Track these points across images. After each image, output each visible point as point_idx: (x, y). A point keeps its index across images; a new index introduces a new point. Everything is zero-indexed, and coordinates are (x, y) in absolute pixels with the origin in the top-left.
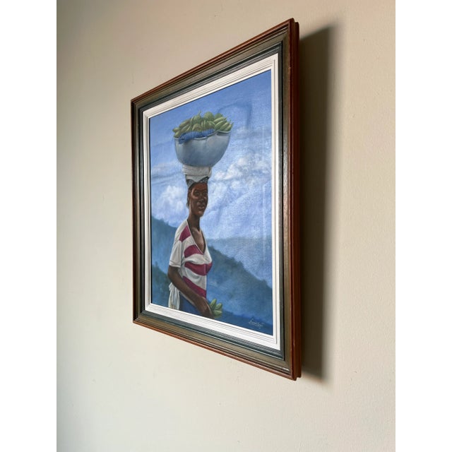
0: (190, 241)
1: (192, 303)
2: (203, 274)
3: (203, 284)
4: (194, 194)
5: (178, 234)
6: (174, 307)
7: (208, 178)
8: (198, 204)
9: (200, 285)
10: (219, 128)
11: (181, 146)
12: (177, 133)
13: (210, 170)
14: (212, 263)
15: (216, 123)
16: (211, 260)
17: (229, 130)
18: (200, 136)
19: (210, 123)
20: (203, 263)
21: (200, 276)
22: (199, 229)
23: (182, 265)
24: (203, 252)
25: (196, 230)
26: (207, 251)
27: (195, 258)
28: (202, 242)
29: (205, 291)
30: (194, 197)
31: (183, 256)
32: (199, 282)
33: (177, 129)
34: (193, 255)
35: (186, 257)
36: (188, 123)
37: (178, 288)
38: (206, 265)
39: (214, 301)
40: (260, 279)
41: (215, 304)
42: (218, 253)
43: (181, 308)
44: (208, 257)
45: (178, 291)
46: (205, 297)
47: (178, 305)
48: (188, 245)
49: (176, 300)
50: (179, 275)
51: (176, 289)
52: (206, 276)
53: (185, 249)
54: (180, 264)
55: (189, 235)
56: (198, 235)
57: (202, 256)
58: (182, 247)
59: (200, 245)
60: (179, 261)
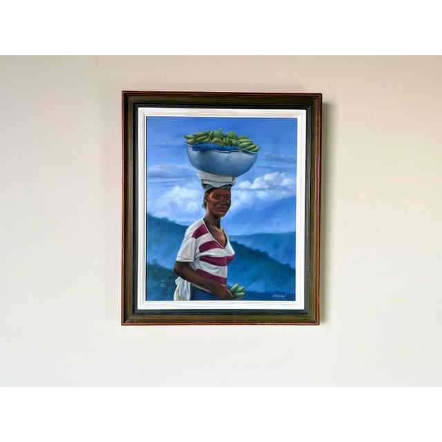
0: (207, 238)
1: (208, 291)
2: (224, 265)
3: (224, 273)
4: (213, 197)
5: (190, 232)
6: (181, 298)
7: (231, 185)
8: (219, 206)
9: (220, 275)
10: (244, 147)
11: (195, 153)
12: (190, 141)
13: (233, 179)
14: (234, 255)
15: (241, 143)
16: (233, 253)
17: (256, 151)
18: (222, 149)
19: (234, 141)
20: (224, 256)
22: (219, 227)
23: (195, 259)
24: (224, 246)
26: (229, 246)
27: (213, 253)
28: (223, 238)
29: (225, 280)
30: (213, 200)
31: (198, 251)
32: (218, 272)
33: (189, 136)
34: (212, 250)
35: (201, 252)
36: (206, 134)
37: (188, 280)
38: (228, 257)
39: (236, 285)
40: (284, 263)
41: (237, 288)
42: (242, 246)
43: (193, 298)
44: (230, 251)
45: (189, 284)
46: (225, 284)
47: (188, 297)
48: (205, 241)
49: (186, 292)
50: (191, 269)
51: (186, 281)
52: (227, 267)
53: (200, 245)
54: (193, 258)
55: (206, 232)
56: (218, 232)
57: (222, 250)
58: (196, 243)
59: (220, 241)
60: (192, 256)
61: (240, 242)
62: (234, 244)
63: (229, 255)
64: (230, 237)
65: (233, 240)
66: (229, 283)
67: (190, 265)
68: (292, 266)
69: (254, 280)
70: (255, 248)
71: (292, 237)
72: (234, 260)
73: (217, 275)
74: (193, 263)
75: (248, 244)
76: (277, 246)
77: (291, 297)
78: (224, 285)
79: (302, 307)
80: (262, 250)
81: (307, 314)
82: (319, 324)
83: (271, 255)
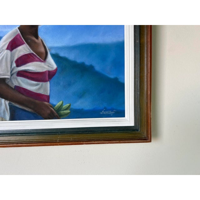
0: (23, 50)
1: (30, 110)
2: (45, 81)
3: (45, 90)
6: (1, 119)
9: (41, 92)
14: (56, 69)
16: (55, 66)
20: (44, 70)
21: (41, 83)
22: (37, 37)
23: (12, 75)
24: (45, 59)
25: (34, 39)
26: (50, 59)
27: (31, 67)
28: (42, 50)
29: (48, 97)
31: (14, 65)
32: (39, 89)
34: (30, 64)
35: (18, 66)
37: (6, 98)
38: (49, 71)
39: (61, 102)
40: (112, 76)
41: (62, 105)
42: (65, 59)
43: (12, 118)
44: (51, 64)
45: (7, 102)
46: (48, 101)
47: (8, 116)
48: (22, 54)
49: (4, 112)
50: (8, 86)
51: (3, 100)
52: (48, 82)
53: (16, 58)
54: (9, 74)
55: (23, 44)
56: (35, 42)
57: (42, 64)
58: (12, 56)
59: (39, 54)
60: (8, 72)
61: (62, 54)
62: (56, 57)
63: (50, 69)
64: (51, 48)
65: (54, 52)
66: (52, 101)
67: (7, 81)
68: (120, 80)
69: (81, 96)
70: (79, 61)
71: (121, 47)
72: (56, 75)
73: (38, 92)
74: (10, 79)
75: (71, 56)
76: (103, 59)
77: (121, 114)
78: (46, 103)
79: (132, 124)
80: (87, 63)
81: (138, 130)
82: (150, 141)
83: (98, 68)
